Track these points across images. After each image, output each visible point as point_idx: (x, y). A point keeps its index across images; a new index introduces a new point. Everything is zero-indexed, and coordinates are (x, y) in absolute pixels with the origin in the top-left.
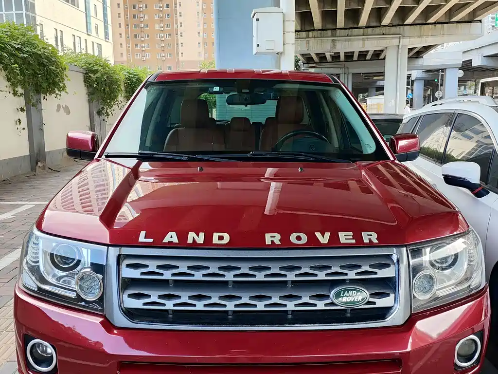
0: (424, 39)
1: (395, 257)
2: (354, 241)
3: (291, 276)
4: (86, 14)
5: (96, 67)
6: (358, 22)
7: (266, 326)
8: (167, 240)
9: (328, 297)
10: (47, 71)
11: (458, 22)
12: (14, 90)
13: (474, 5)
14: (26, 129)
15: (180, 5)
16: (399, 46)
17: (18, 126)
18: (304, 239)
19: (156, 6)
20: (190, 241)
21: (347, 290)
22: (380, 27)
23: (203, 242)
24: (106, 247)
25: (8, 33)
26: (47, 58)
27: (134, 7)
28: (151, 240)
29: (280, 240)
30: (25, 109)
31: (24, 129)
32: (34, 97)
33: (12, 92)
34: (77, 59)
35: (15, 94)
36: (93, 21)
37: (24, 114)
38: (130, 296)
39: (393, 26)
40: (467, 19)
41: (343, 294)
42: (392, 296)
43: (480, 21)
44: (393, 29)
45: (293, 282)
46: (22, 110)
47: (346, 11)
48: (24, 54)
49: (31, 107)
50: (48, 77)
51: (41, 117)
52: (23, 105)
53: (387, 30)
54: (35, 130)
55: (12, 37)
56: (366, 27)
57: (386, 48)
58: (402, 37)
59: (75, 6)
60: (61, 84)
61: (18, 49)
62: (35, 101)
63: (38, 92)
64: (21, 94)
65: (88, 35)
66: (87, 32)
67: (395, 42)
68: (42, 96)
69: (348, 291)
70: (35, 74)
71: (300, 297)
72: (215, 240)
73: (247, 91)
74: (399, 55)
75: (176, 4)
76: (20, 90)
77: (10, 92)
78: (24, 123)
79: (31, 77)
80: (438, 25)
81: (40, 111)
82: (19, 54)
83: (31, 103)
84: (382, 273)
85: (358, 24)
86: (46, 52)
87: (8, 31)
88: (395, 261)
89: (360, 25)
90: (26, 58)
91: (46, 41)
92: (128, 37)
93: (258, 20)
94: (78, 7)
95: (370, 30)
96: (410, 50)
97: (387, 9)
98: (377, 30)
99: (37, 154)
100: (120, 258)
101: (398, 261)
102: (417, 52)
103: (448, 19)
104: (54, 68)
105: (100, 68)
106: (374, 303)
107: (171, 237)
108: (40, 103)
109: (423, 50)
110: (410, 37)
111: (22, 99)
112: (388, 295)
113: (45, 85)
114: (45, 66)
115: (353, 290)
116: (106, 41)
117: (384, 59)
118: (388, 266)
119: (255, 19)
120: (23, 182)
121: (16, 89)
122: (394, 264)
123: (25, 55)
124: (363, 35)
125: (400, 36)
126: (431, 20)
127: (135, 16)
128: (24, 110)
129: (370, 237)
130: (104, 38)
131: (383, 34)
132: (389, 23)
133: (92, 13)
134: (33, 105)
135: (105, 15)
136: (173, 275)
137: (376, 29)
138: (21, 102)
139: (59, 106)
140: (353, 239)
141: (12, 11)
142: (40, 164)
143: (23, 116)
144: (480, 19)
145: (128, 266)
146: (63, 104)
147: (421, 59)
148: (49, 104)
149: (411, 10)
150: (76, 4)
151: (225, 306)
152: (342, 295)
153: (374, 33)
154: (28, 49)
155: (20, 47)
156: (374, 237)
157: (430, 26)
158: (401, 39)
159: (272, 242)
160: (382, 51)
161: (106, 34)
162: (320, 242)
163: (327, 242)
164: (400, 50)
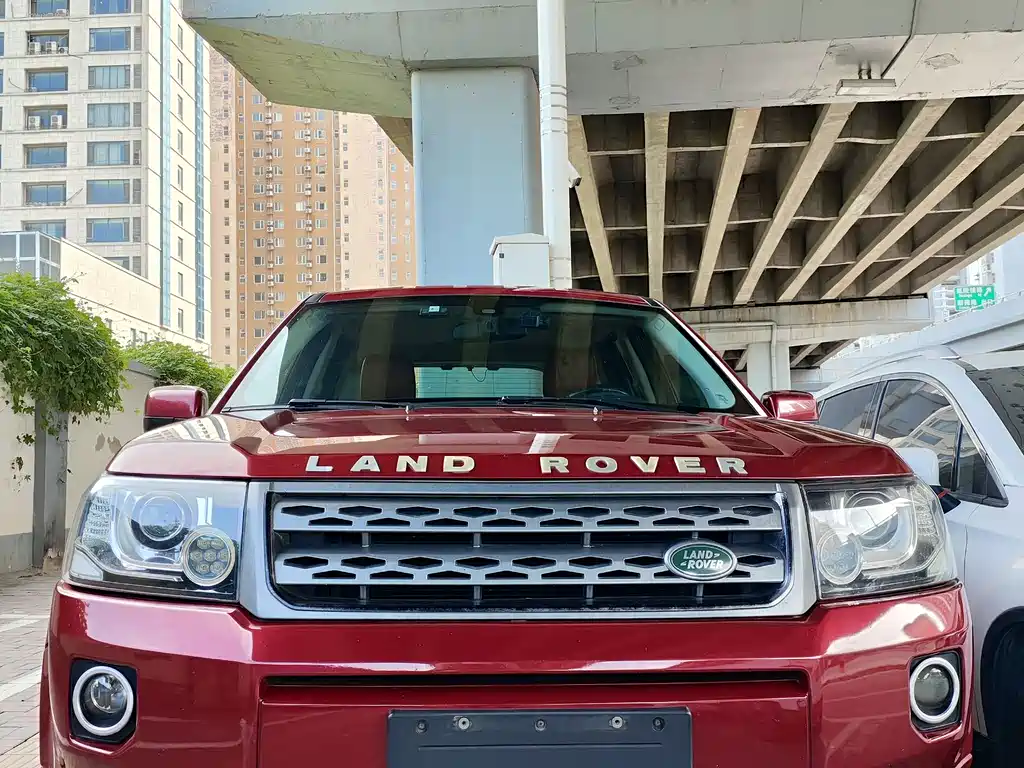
0: (818, 330)
1: (779, 499)
2: (703, 470)
3: (590, 525)
4: (162, 290)
5: (182, 367)
6: (689, 300)
7: (547, 610)
8: (357, 467)
9: (660, 562)
10: (86, 367)
11: (881, 298)
12: (16, 401)
13: (910, 263)
14: (32, 478)
15: (347, 276)
16: (770, 342)
17: (17, 472)
18: (612, 466)
19: (300, 276)
20: (401, 467)
21: (694, 549)
22: (731, 307)
23: (424, 470)
24: (245, 484)
25: (16, 292)
26: (88, 340)
27: (258, 279)
28: (329, 469)
29: (567, 467)
30: (33, 438)
31: (28, 477)
32: (55, 414)
33: (11, 404)
34: (144, 352)
35: (17, 409)
36: (175, 304)
37: (31, 449)
38: (288, 562)
39: (757, 305)
40: (898, 292)
41: (688, 555)
42: (779, 563)
43: (925, 295)
44: (759, 312)
45: (594, 535)
46: (28, 439)
47: (667, 278)
48: (43, 330)
49: (46, 435)
50: (88, 377)
51: (64, 459)
52: (31, 431)
53: (746, 313)
54: (49, 482)
55: (22, 299)
56: (705, 309)
57: (747, 346)
58: (775, 327)
59: (140, 274)
60: (110, 394)
61: (32, 322)
62: (56, 424)
63: (64, 407)
64: (29, 410)
65: (162, 328)
66: (161, 323)
67: (763, 335)
68: (72, 414)
69: (697, 550)
70: (61, 372)
71: (608, 562)
72: (448, 464)
73: (493, 311)
74: (774, 359)
75: (339, 274)
76: (28, 401)
77: (7, 402)
78: (29, 467)
79: (53, 375)
80: (843, 304)
81: (62, 445)
82: (34, 330)
83: (48, 428)
84: (759, 523)
85: (689, 302)
86: (87, 331)
87: (15, 289)
88: (780, 503)
89: (694, 304)
90: (46, 339)
91: (89, 311)
92: (243, 335)
93: (502, 256)
94: (147, 277)
95: (713, 313)
96: (795, 351)
97: (742, 275)
98: (727, 314)
99: (48, 533)
100: (270, 500)
101: (786, 504)
102: (807, 357)
103: (861, 291)
104: (100, 360)
105: (190, 369)
106: (747, 574)
107: (367, 463)
108: (66, 428)
109: (819, 352)
110: (791, 326)
111: (30, 418)
112: (771, 561)
113: (79, 392)
114: (82, 355)
115: (705, 549)
116: (197, 341)
117: (745, 370)
118: (768, 511)
119: (497, 256)
120: (15, 585)
121: (21, 398)
122: (778, 508)
123: (46, 333)
124: (701, 323)
125: (772, 324)
126: (830, 295)
127: (258, 297)
128: (32, 441)
129: (731, 465)
130: (193, 336)
131: (739, 321)
132: (748, 300)
133: (174, 288)
134: (51, 432)
135: (199, 292)
136: (370, 523)
137: (725, 311)
138: (27, 424)
139: (101, 439)
140: (701, 466)
141: (35, 255)
142: (51, 553)
143: (28, 453)
144: (923, 292)
145: (286, 510)
146: (110, 435)
147: (817, 370)
148: (83, 431)
149: (790, 275)
150: (143, 273)
151: (467, 576)
152: (685, 557)
153: (721, 320)
154: (52, 322)
155: (37, 317)
156: (739, 466)
157: (829, 305)
158: (775, 331)
159: (553, 469)
160: (740, 353)
161: (200, 328)
162: (641, 471)
163: (654, 471)
164: (773, 350)
